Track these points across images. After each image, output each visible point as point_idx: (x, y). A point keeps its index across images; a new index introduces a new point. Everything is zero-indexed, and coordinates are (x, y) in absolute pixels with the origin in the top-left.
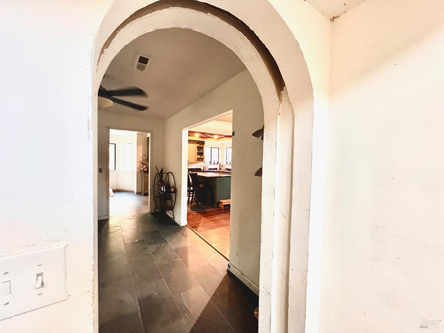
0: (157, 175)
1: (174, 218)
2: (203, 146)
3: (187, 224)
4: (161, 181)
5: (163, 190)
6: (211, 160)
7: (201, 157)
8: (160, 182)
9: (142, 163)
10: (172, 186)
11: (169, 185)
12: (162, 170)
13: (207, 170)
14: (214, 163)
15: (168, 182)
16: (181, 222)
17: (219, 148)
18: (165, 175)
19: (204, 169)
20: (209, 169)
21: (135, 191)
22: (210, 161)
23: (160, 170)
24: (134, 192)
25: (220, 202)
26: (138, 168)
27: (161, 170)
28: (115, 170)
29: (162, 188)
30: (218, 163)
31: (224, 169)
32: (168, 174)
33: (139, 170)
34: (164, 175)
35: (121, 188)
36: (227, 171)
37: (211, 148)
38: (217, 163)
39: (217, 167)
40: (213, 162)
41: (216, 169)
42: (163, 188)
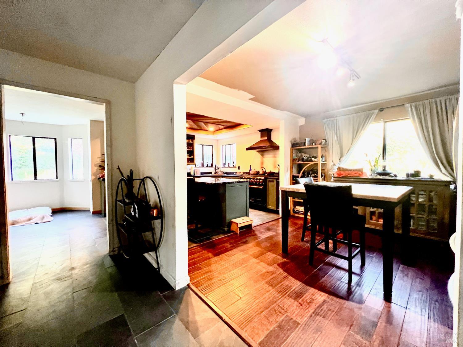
0: (120, 185)
1: (159, 268)
2: (192, 141)
3: (189, 282)
4: (130, 194)
5: (133, 213)
6: (203, 161)
7: (191, 157)
8: (127, 197)
9: (100, 166)
10: (152, 203)
11: (147, 203)
12: (132, 173)
13: (199, 174)
14: (207, 165)
15: (143, 195)
16: (177, 282)
17: (212, 146)
18: (138, 182)
19: (195, 174)
20: (202, 173)
21: (92, 211)
22: (202, 163)
23: (126, 173)
24: (89, 211)
25: (232, 222)
26: (94, 174)
27: (129, 175)
28: (57, 178)
29: (132, 210)
30: (212, 165)
31: (221, 173)
32: (143, 180)
33: (94, 177)
34: (136, 184)
35: (68, 205)
36: (225, 175)
37: (203, 145)
38: (210, 166)
39: (212, 170)
40: (205, 165)
41: (211, 173)
42: (134, 211)
